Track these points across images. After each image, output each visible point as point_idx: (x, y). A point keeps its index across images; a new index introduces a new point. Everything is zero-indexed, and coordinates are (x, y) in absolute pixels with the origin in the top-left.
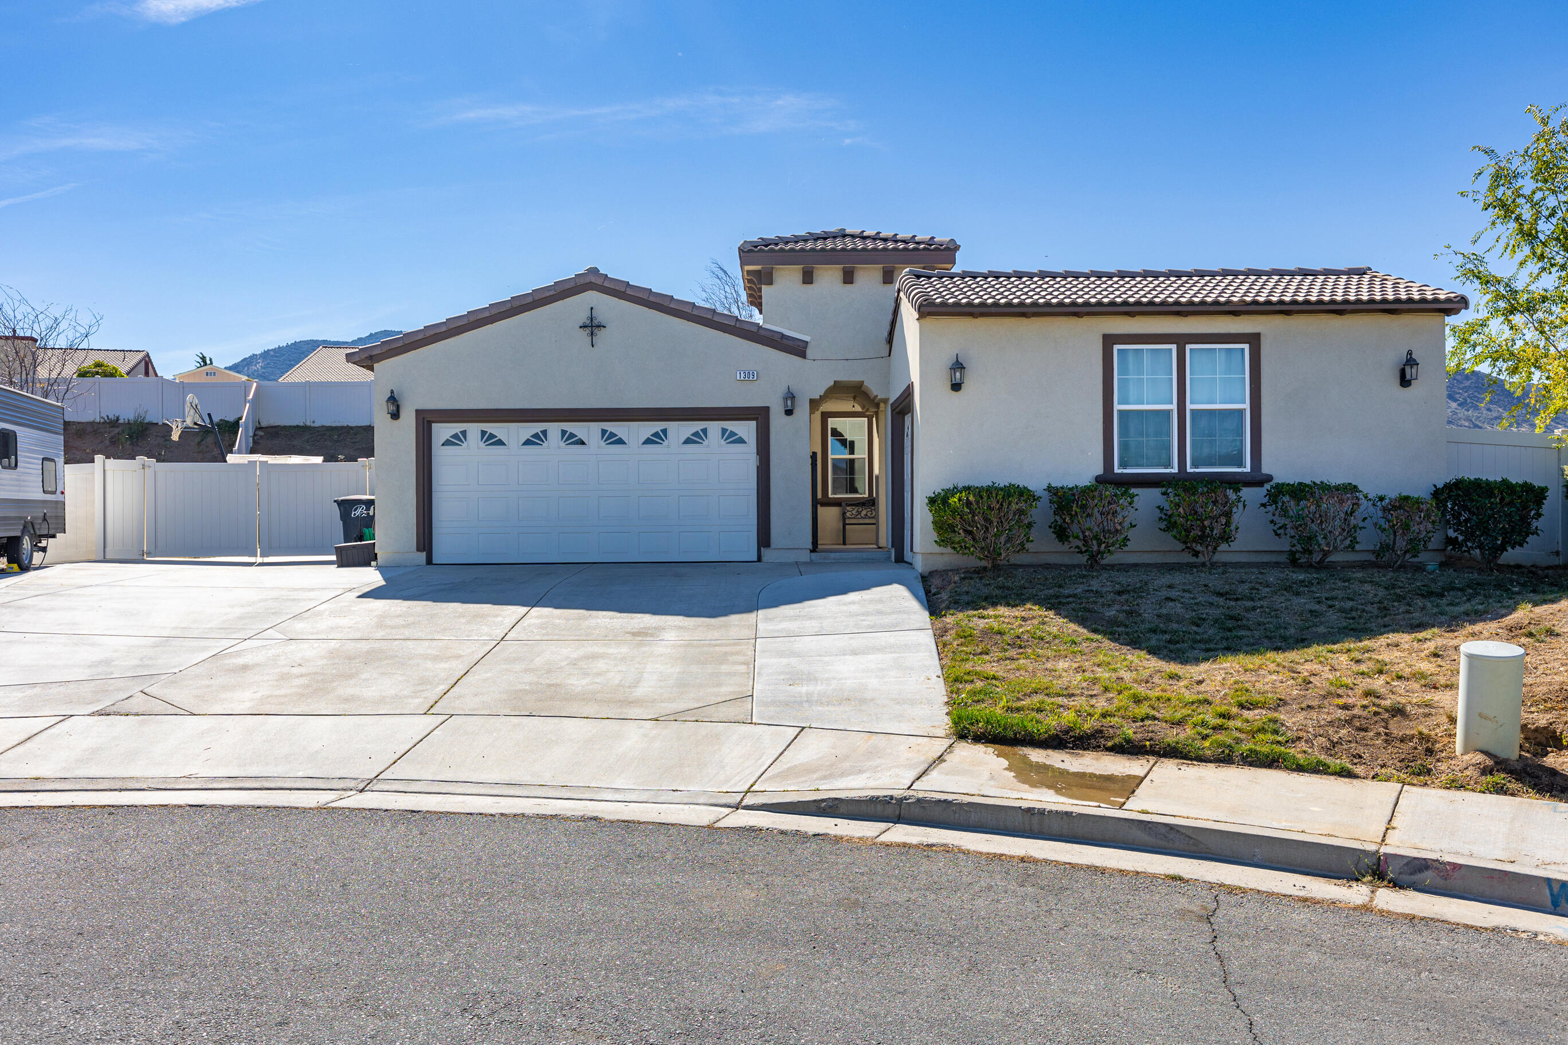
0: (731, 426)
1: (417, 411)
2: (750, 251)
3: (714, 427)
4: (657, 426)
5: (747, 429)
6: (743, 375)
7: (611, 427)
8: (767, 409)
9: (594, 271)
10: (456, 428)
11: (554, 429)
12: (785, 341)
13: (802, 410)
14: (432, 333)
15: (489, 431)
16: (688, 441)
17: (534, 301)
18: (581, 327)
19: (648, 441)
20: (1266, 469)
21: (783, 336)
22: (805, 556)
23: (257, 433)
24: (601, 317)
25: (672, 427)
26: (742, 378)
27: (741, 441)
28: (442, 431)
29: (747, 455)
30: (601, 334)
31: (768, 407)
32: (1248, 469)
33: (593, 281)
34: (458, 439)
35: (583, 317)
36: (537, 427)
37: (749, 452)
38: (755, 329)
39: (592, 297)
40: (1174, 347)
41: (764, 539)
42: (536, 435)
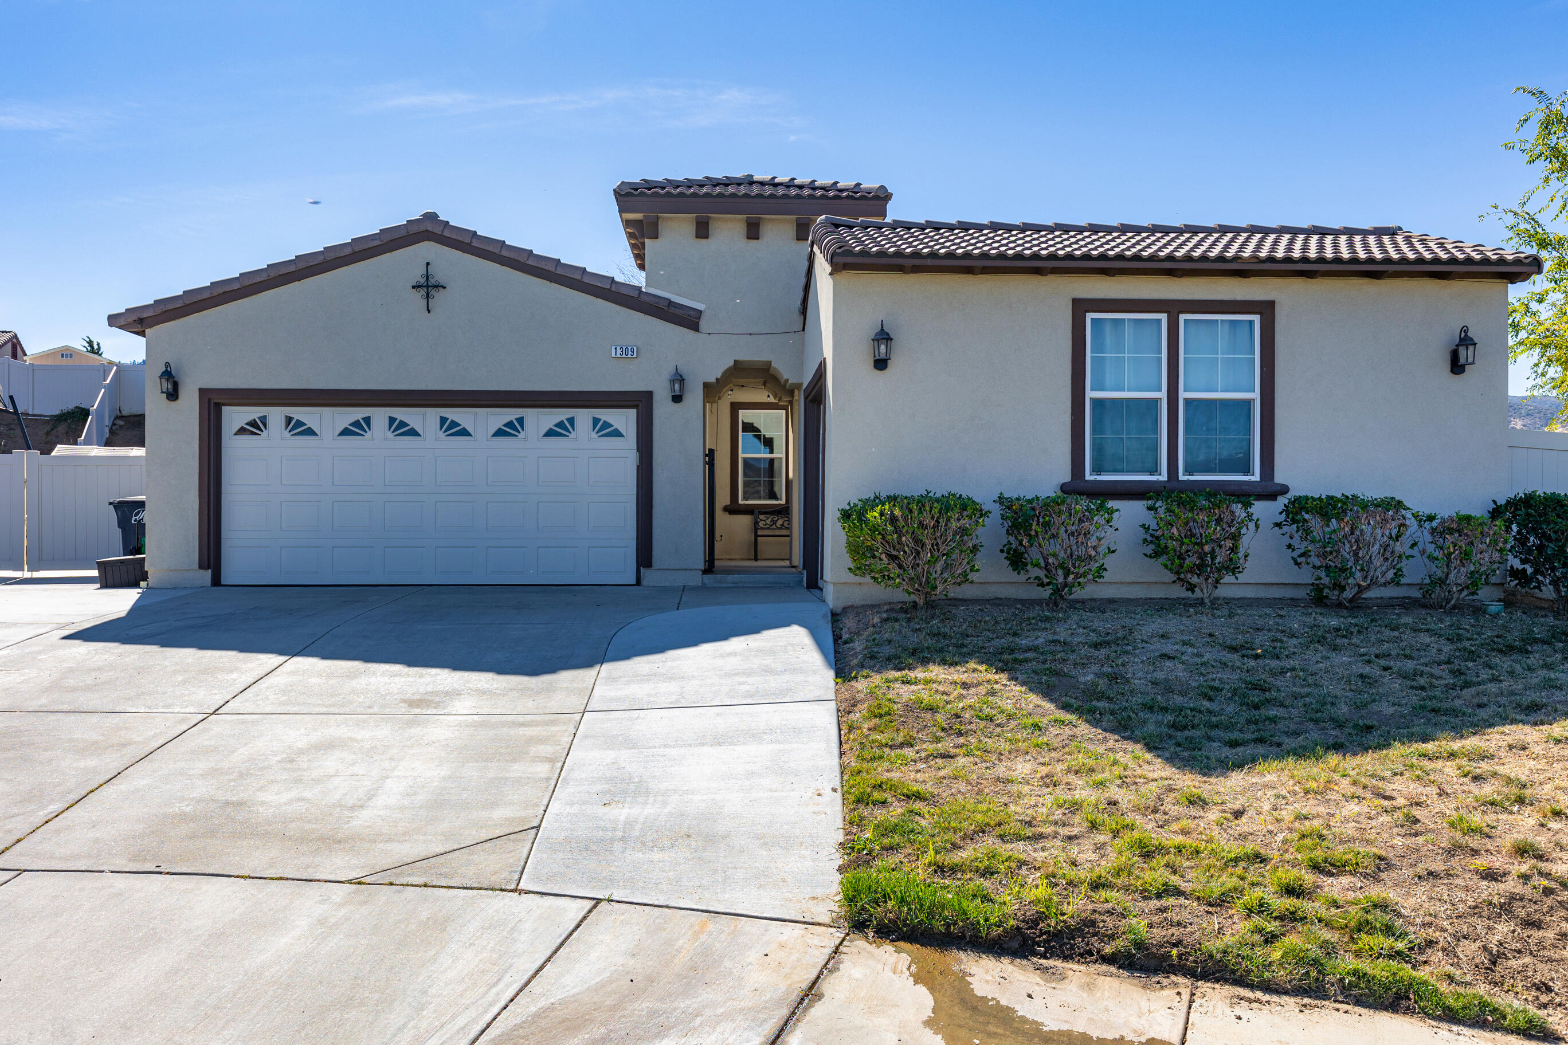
0: (606, 415)
1: (201, 390)
2: (628, 194)
3: (583, 417)
4: (511, 414)
5: (625, 420)
6: (619, 351)
7: (453, 414)
8: (649, 395)
9: (431, 217)
10: (254, 413)
11: (380, 416)
12: (672, 310)
13: (695, 397)
14: (221, 290)
15: (296, 417)
16: (550, 433)
17: (354, 253)
18: (413, 287)
19: (500, 433)
20: (1280, 478)
21: (670, 303)
22: (696, 579)
23: (115, 422)
24: (439, 275)
25: (531, 415)
26: (618, 355)
27: (617, 434)
28: (235, 417)
29: (625, 452)
30: (439, 296)
31: (651, 392)
32: (1256, 477)
33: (430, 229)
34: (255, 427)
35: (417, 274)
36: (358, 413)
37: (626, 449)
38: (635, 294)
39: (427, 250)
40: (1163, 317)
41: (645, 556)
42: (356, 424)
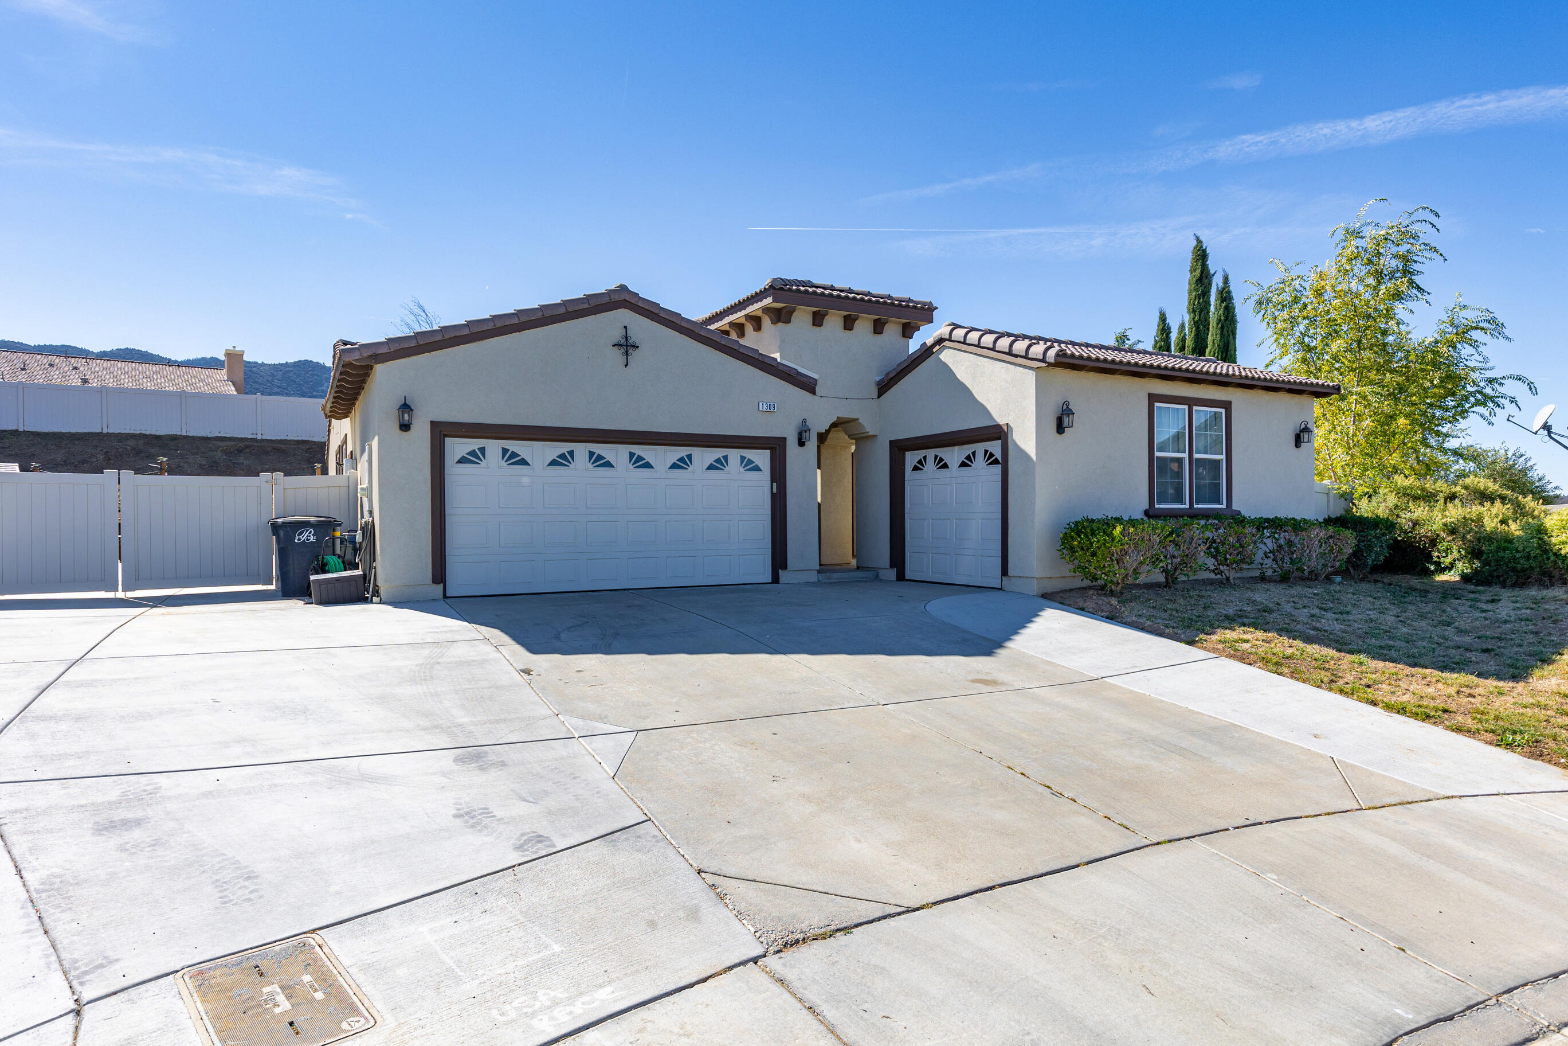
0: (751, 454)
1: (432, 423)
2: (781, 289)
3: (734, 455)
4: (682, 452)
5: (762, 458)
6: (765, 406)
7: (639, 450)
8: (783, 441)
9: (623, 288)
10: (474, 444)
11: (581, 450)
12: (799, 377)
13: (812, 444)
14: (452, 335)
15: (512, 449)
16: (711, 467)
17: (568, 312)
19: (674, 466)
20: (1234, 507)
21: (799, 373)
22: (813, 577)
24: (634, 338)
25: (696, 452)
26: (765, 410)
27: (757, 469)
28: (457, 447)
29: (761, 483)
30: (635, 356)
31: (785, 438)
32: (1224, 506)
33: (628, 299)
34: (474, 457)
35: (617, 335)
36: (564, 447)
37: (763, 479)
38: (773, 363)
39: (624, 315)
40: (1186, 407)
41: (779, 560)
42: (562, 456)
